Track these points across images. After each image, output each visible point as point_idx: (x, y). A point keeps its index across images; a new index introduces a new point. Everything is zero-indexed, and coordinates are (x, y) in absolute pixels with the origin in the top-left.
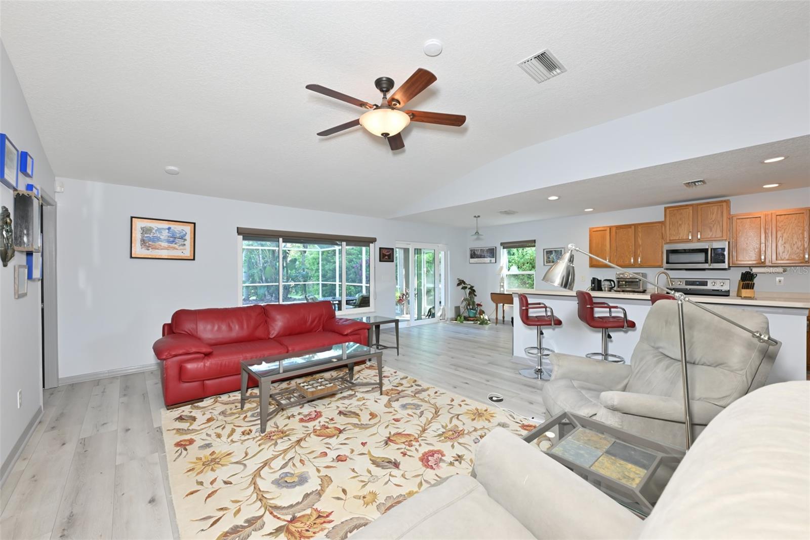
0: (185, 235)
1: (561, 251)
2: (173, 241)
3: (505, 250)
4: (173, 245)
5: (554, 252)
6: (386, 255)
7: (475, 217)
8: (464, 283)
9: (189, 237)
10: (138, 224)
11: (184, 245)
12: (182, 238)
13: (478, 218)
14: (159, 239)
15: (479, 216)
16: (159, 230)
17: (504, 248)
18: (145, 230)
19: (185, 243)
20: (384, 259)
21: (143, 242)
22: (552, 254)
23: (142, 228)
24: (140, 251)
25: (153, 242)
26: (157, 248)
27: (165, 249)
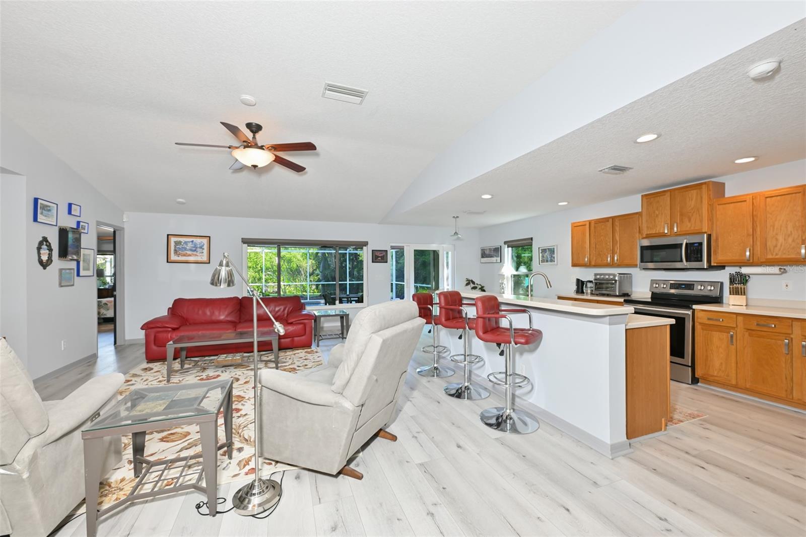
0: (203, 246)
1: (554, 249)
2: (195, 250)
3: (510, 249)
4: (195, 253)
5: (547, 250)
6: (379, 257)
7: (454, 217)
8: (474, 283)
9: (205, 247)
10: (173, 240)
11: (203, 252)
12: (201, 247)
13: (457, 219)
14: (186, 249)
15: (457, 217)
16: (186, 243)
17: (508, 247)
18: (177, 243)
19: (203, 251)
20: (377, 260)
21: (176, 251)
22: (546, 252)
23: (174, 242)
24: (173, 257)
25: (182, 251)
26: (184, 255)
27: (190, 255)
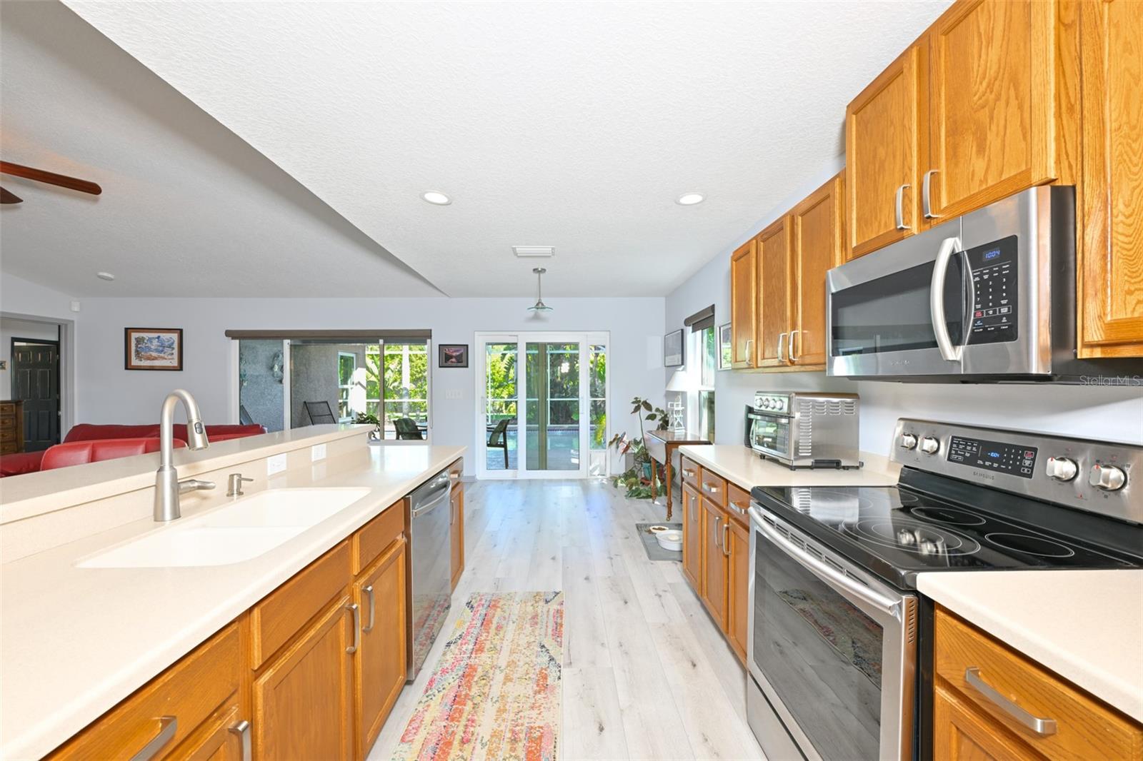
0: (173, 343)
2: (162, 351)
4: (162, 355)
6: (452, 357)
7: (537, 271)
9: (176, 346)
10: (134, 335)
11: (173, 354)
12: (170, 346)
14: (150, 349)
15: (543, 270)
16: (150, 340)
17: (694, 331)
18: (139, 341)
19: (173, 351)
20: (449, 363)
21: (137, 352)
23: (136, 339)
24: (135, 362)
25: (146, 352)
26: (148, 359)
27: (155, 359)
